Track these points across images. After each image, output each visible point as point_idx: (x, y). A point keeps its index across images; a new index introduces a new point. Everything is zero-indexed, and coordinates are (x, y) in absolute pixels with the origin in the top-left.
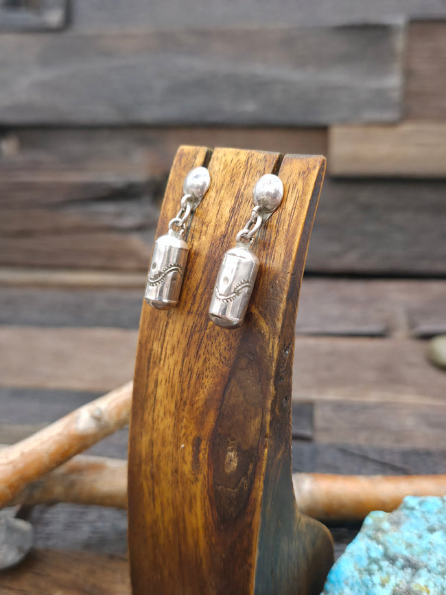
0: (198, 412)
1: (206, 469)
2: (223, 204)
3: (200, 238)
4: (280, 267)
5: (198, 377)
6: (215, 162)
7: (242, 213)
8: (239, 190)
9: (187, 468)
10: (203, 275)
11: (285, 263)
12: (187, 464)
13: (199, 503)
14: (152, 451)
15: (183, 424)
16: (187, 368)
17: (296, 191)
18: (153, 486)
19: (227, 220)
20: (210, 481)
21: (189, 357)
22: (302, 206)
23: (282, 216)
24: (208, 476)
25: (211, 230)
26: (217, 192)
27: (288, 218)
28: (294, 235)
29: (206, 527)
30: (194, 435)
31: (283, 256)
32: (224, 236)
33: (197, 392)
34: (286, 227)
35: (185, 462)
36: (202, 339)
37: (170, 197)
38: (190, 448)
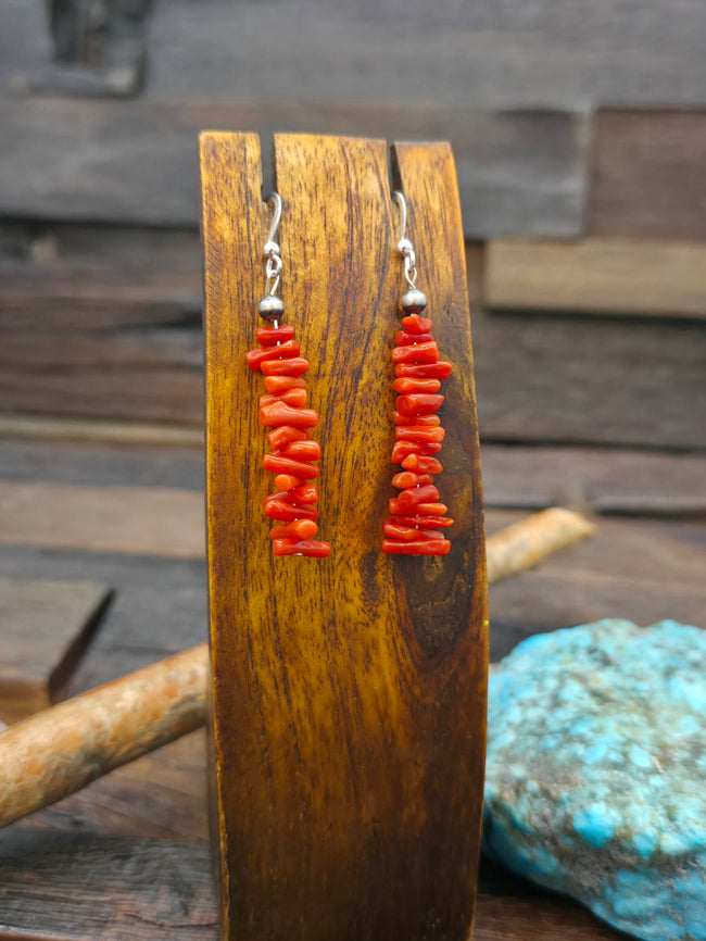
0: (364, 516)
1: (392, 592)
2: (330, 211)
3: (306, 264)
4: (452, 284)
5: (356, 464)
6: (287, 155)
7: (366, 221)
8: (349, 191)
9: (353, 609)
10: (329, 317)
11: (456, 278)
12: (352, 601)
13: (384, 650)
14: (275, 614)
15: (338, 545)
16: (332, 460)
17: (436, 186)
18: (284, 670)
19: (346, 232)
20: (401, 609)
21: (334, 441)
22: (452, 205)
23: (431, 220)
24: (396, 602)
25: (322, 249)
26: (311, 195)
27: (438, 221)
28: (456, 241)
29: (401, 680)
30: (360, 552)
31: (450, 270)
32: (350, 256)
33: (359, 487)
34: (441, 232)
35: (348, 600)
36: (352, 409)
37: (218, 209)
38: (356, 575)
